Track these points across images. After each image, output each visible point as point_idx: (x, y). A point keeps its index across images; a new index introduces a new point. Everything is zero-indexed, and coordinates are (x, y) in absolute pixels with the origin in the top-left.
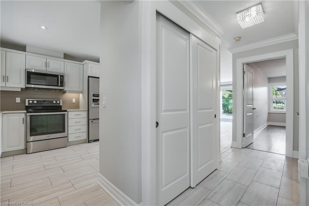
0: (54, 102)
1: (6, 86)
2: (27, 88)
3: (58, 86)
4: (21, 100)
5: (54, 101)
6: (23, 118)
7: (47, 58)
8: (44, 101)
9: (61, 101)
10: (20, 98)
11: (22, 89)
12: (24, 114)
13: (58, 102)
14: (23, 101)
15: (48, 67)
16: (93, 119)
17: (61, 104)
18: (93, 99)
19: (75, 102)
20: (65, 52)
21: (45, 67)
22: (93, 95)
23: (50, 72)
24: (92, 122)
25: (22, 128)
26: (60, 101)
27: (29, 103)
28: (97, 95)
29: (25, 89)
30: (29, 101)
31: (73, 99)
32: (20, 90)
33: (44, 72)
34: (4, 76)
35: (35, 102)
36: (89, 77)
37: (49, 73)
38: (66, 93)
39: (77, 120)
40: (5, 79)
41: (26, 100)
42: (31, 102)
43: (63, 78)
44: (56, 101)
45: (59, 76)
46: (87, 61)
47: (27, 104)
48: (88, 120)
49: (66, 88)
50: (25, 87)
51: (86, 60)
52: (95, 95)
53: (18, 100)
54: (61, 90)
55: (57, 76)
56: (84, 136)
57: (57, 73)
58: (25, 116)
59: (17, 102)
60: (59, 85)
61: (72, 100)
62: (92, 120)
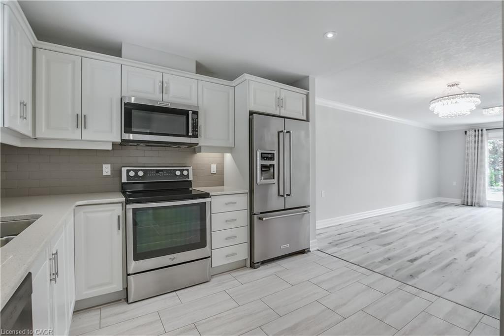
0: (178, 173)
1: (83, 138)
2: (124, 143)
3: (187, 136)
4: (112, 170)
5: (176, 170)
6: (119, 216)
7: (163, 71)
8: (158, 171)
9: (190, 169)
10: (110, 165)
11: (114, 144)
12: (121, 204)
13: (185, 173)
14: (117, 173)
15: (166, 93)
16: (261, 213)
17: (191, 178)
18: (263, 166)
19: (215, 172)
20: (198, 60)
21: (160, 93)
22: (262, 157)
23: (171, 103)
24: (261, 219)
25: (117, 238)
26: (187, 170)
27: (128, 176)
28: (270, 156)
29: (121, 144)
30: (128, 171)
31: (212, 165)
32: (110, 148)
33: (158, 105)
34: (77, 115)
35: (141, 174)
36: (251, 113)
37: (169, 106)
38: (200, 152)
39: (230, 216)
40: (81, 121)
41: (123, 169)
42: (132, 174)
43: (198, 118)
44: (182, 171)
45: (190, 113)
46: (247, 76)
47: (124, 180)
48: (252, 214)
49: (201, 141)
50: (120, 141)
51: (246, 73)
52: (265, 155)
53: (107, 170)
54: (191, 145)
55: (185, 113)
56: (242, 254)
57: (185, 105)
58: (123, 210)
59: (104, 174)
60: (190, 134)
61: (211, 167)
62: (260, 216)
